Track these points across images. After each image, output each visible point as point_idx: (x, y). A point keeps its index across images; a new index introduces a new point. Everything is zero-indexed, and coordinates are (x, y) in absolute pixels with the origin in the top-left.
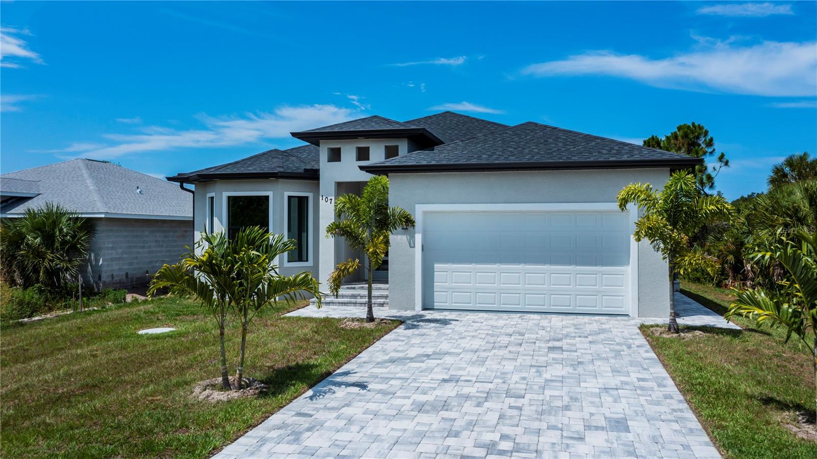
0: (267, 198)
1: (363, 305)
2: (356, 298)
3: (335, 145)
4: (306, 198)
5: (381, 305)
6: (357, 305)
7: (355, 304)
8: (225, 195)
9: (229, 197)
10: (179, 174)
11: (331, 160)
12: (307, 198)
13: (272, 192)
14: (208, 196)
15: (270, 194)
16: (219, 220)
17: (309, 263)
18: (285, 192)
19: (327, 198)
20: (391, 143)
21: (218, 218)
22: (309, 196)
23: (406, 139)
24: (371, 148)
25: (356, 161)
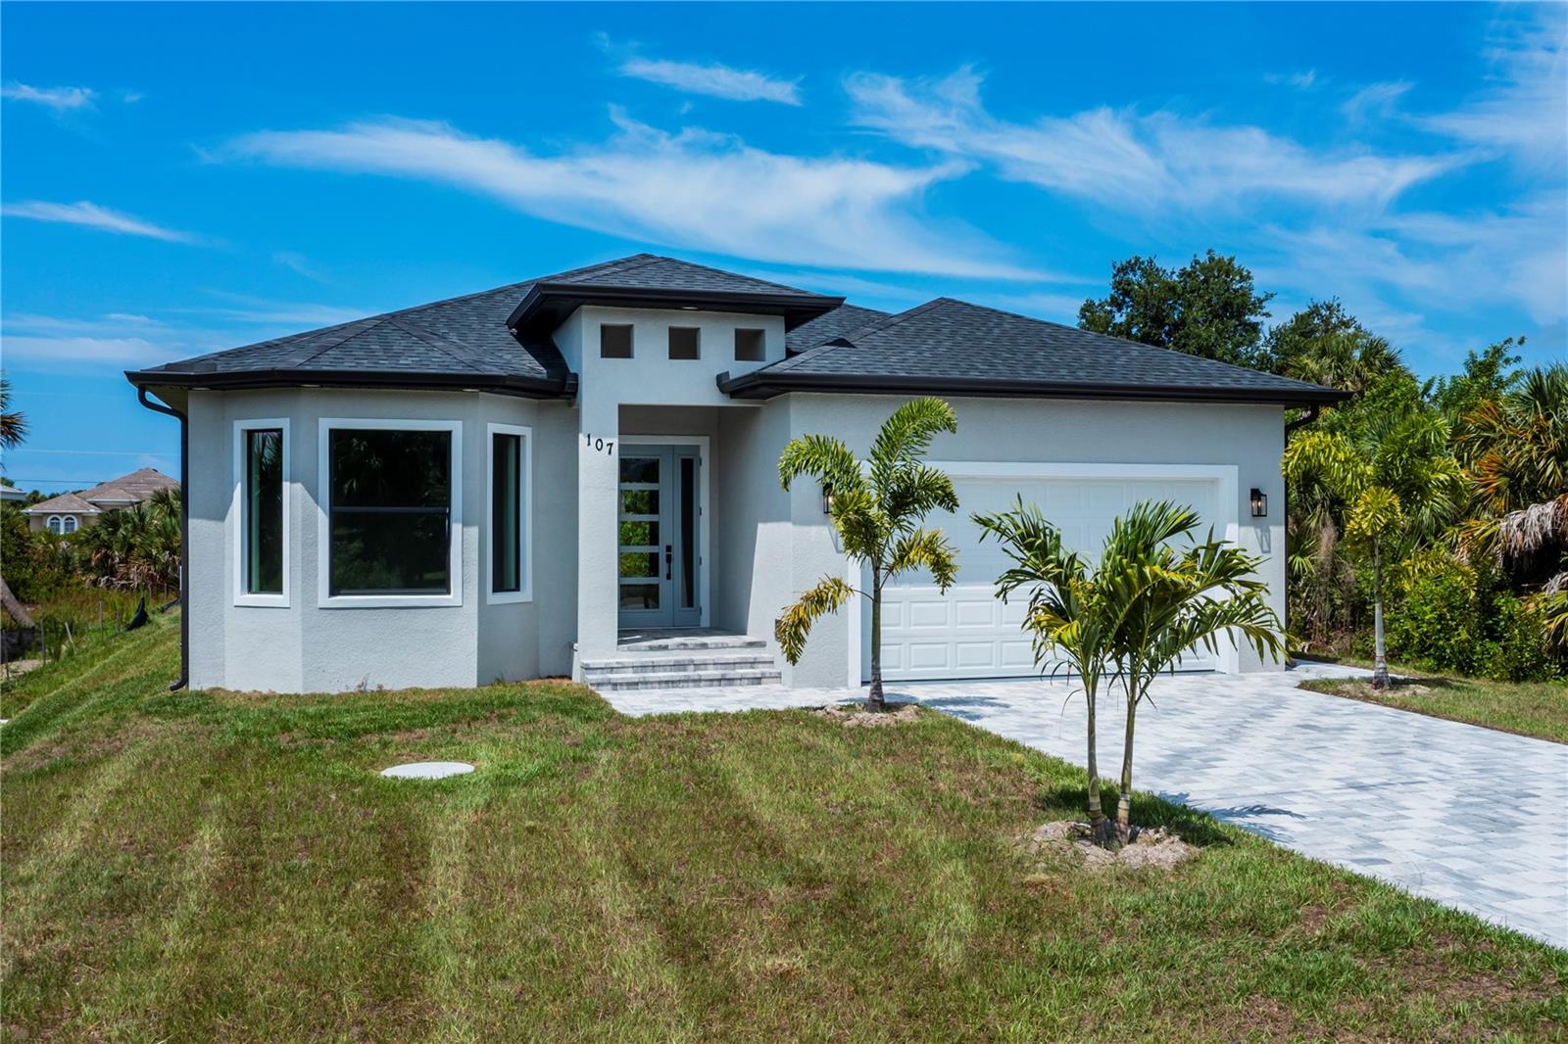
0: (444, 438)
1: (715, 683)
2: (685, 670)
3: (617, 318)
4: (513, 441)
5: (756, 681)
6: (702, 683)
7: (697, 681)
8: (325, 425)
9: (332, 432)
11: (607, 352)
12: (518, 438)
13: (461, 422)
14: (240, 426)
15: (456, 427)
16: (307, 489)
17: (526, 594)
18: (489, 424)
19: (600, 440)
20: (750, 323)
21: (302, 483)
22: (524, 436)
23: (783, 318)
24: (702, 330)
25: (670, 358)
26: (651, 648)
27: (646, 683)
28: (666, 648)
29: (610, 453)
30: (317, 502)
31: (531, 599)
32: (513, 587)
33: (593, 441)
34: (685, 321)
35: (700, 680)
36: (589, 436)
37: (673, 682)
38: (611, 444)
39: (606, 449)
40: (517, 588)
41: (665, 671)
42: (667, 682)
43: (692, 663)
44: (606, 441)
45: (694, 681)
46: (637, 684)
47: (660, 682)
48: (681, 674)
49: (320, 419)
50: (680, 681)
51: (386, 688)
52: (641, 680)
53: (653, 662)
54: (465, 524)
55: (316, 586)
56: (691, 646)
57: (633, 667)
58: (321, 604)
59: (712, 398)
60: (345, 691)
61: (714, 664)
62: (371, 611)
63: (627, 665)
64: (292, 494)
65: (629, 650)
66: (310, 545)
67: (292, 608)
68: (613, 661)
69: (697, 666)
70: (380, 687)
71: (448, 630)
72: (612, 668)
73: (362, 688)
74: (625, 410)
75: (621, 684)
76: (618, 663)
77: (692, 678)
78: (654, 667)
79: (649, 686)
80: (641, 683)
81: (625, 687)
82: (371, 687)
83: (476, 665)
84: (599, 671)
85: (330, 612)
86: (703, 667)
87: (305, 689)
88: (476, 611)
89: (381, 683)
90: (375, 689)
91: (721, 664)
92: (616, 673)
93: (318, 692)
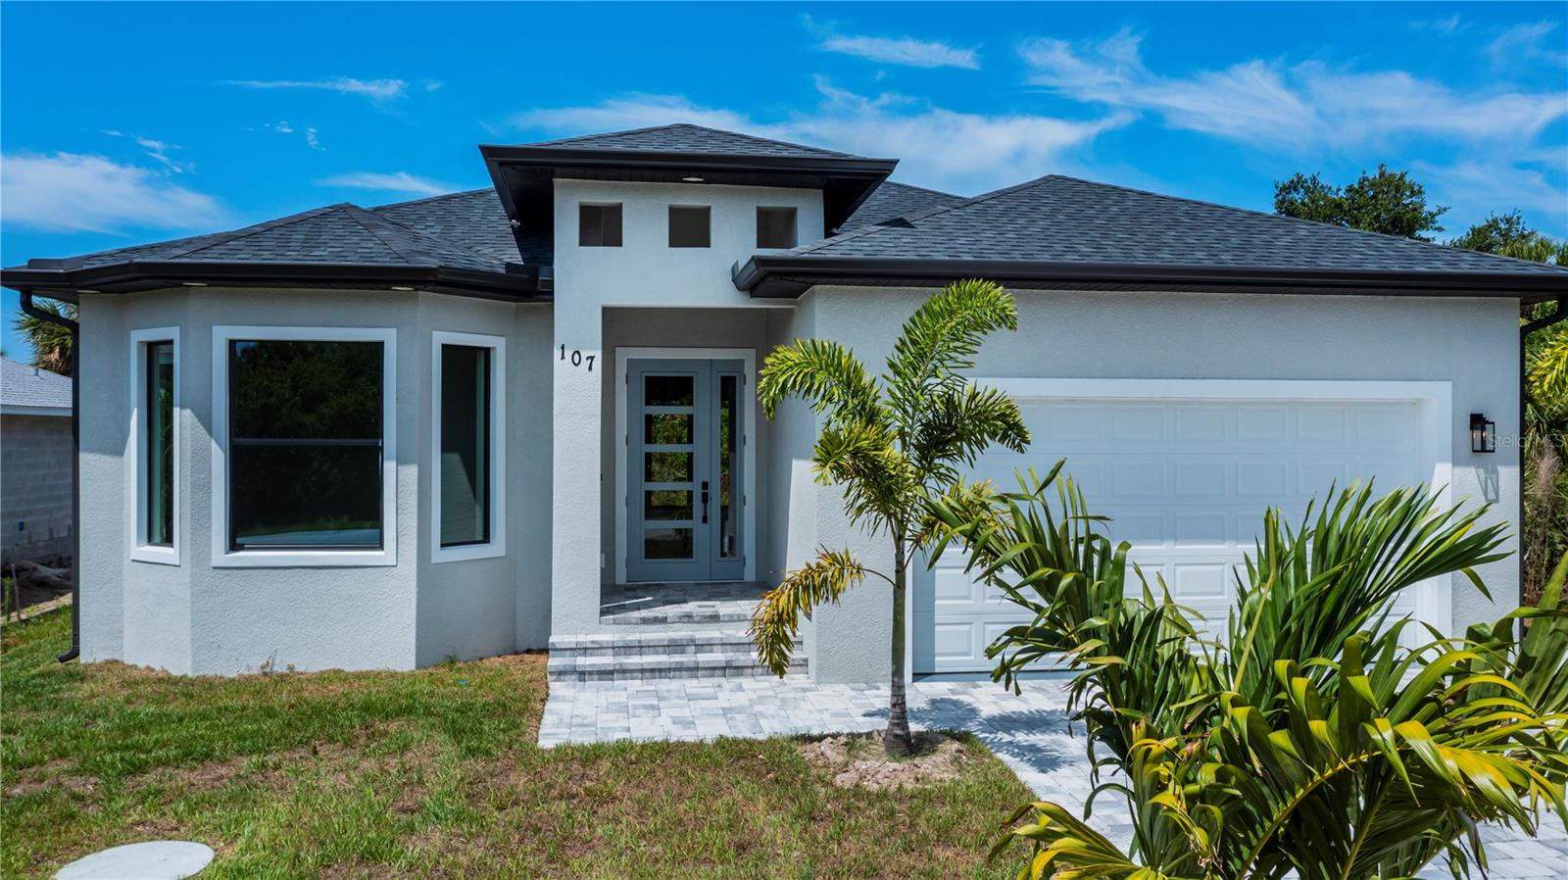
0: (376, 349)
1: (717, 672)
3: (600, 195)
4: (483, 352)
6: (700, 673)
7: (694, 670)
8: (222, 336)
9: (233, 344)
11: (588, 239)
12: (487, 351)
13: (394, 331)
15: (388, 336)
16: (198, 416)
17: (497, 547)
18: (434, 332)
19: (578, 352)
20: (777, 199)
21: (193, 411)
22: (494, 348)
23: (821, 192)
24: (713, 212)
25: (670, 246)
26: (645, 621)
27: (624, 671)
28: (664, 620)
29: (590, 369)
30: (210, 433)
31: (504, 554)
32: (479, 537)
33: (568, 354)
34: (690, 197)
35: (697, 669)
36: (563, 348)
37: (660, 670)
38: (592, 358)
39: (585, 363)
40: (485, 539)
41: (657, 653)
42: (652, 670)
43: (692, 642)
44: (584, 355)
45: (689, 669)
46: (612, 672)
47: (642, 671)
48: (677, 658)
49: (214, 328)
50: (669, 669)
51: (298, 669)
52: (617, 667)
53: (640, 642)
54: (400, 462)
55: (210, 538)
56: (696, 619)
57: (613, 648)
58: (214, 563)
59: (727, 297)
60: (246, 673)
61: (722, 644)
62: (279, 571)
63: (605, 645)
64: (183, 418)
65: (615, 622)
66: (203, 487)
67: (182, 566)
68: (585, 639)
69: (701, 647)
70: (291, 668)
71: (379, 596)
72: (586, 649)
73: (268, 670)
74: (609, 313)
75: (591, 673)
76: (593, 642)
77: (685, 666)
78: (641, 648)
79: (628, 675)
80: (618, 671)
81: (596, 677)
82: (280, 668)
83: (414, 641)
84: (568, 653)
85: (226, 572)
86: (707, 647)
87: (195, 669)
88: (415, 572)
89: (291, 662)
90: (284, 670)
91: (731, 644)
92: (591, 655)
93: (211, 674)
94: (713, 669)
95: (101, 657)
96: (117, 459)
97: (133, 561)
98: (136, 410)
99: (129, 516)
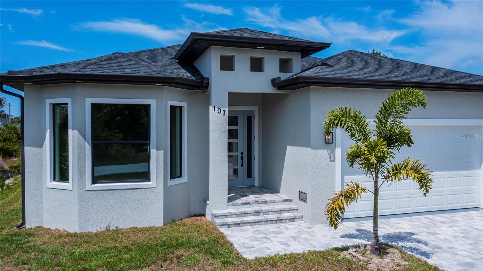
0: (147, 108)
1: (274, 222)
3: (227, 52)
4: (179, 109)
5: (292, 220)
6: (268, 222)
7: (266, 222)
8: (89, 101)
9: (93, 105)
10: (9, 72)
11: (222, 68)
12: (181, 108)
13: (155, 100)
14: (49, 102)
15: (153, 103)
16: (80, 133)
17: (185, 179)
18: (168, 101)
19: (220, 109)
20: (286, 55)
21: (78, 131)
22: (183, 107)
23: (300, 53)
24: (265, 59)
25: (251, 71)
27: (243, 223)
29: (224, 115)
30: (85, 139)
31: (187, 181)
32: (179, 175)
33: (216, 109)
34: (257, 54)
36: (215, 107)
37: (255, 222)
38: (225, 111)
39: (222, 113)
40: (181, 176)
41: (251, 216)
42: (253, 222)
44: (222, 110)
46: (239, 224)
47: (249, 223)
48: (258, 218)
49: (86, 99)
50: (258, 222)
51: (120, 227)
53: (245, 212)
54: (157, 149)
55: (85, 179)
56: (260, 202)
57: (236, 215)
58: (87, 189)
59: (269, 89)
60: (100, 230)
61: (272, 212)
62: (112, 191)
63: (233, 214)
64: (73, 135)
65: (233, 205)
66: (82, 160)
67: (73, 190)
68: (226, 211)
69: (265, 213)
70: (117, 227)
71: (149, 199)
72: (226, 215)
73: (108, 228)
74: (231, 95)
75: (232, 225)
76: (229, 213)
77: (264, 220)
78: (245, 214)
79: (244, 225)
80: (241, 223)
81: (233, 226)
82: (113, 228)
83: (163, 215)
84: (220, 217)
85: (91, 192)
86: (267, 213)
87: (80, 230)
88: (163, 190)
89: (117, 225)
90: (114, 228)
91: (275, 211)
92: (228, 218)
93: (86, 231)
94: (273, 221)
95: (34, 226)
96: (40, 149)
97: (48, 188)
98: (49, 130)
99: (46, 171)
